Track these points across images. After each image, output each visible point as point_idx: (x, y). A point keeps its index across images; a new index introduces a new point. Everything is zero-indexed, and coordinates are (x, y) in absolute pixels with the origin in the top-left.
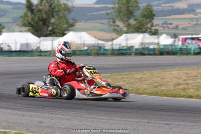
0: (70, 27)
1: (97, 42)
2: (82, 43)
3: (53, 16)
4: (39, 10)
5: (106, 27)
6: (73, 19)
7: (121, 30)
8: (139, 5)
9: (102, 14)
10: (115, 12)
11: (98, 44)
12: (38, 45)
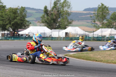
0: (70, 24)
1: (84, 33)
2: (76, 33)
3: (60, 18)
4: (52, 13)
5: (90, 24)
6: (71, 20)
7: (99, 26)
8: (109, 12)
9: (88, 17)
10: (95, 16)
11: (85, 34)
12: (51, 34)
